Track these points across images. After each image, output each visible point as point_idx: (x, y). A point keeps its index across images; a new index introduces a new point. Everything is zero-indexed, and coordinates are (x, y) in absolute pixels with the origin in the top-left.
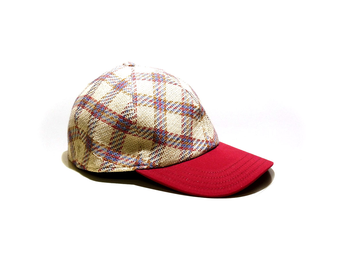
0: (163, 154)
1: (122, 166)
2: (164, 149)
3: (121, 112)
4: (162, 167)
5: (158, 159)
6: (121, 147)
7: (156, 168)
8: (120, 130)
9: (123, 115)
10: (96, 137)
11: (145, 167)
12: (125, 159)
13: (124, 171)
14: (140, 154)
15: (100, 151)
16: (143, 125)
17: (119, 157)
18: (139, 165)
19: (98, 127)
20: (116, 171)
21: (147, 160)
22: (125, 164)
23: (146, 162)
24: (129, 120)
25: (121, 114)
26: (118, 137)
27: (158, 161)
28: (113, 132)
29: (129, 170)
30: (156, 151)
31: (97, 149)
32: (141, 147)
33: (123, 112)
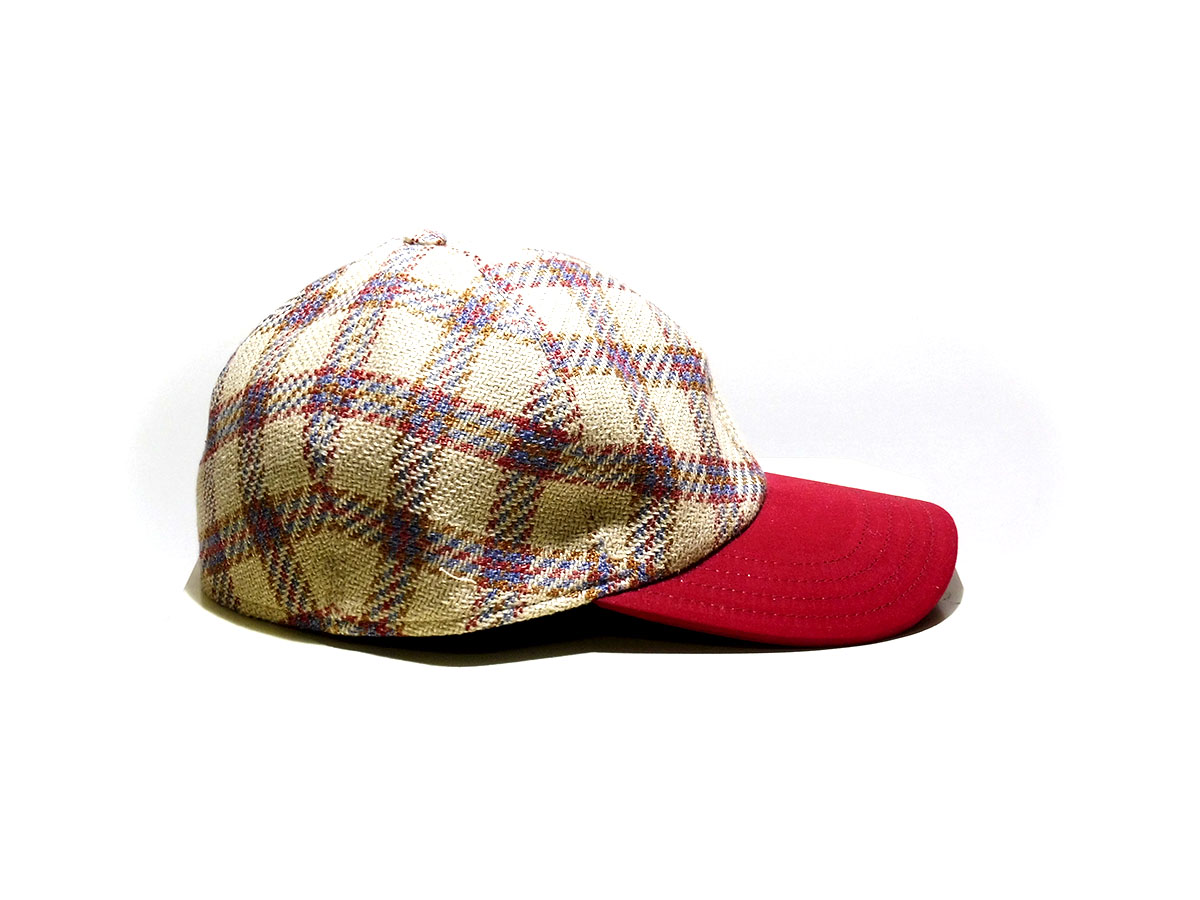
0: (675, 528)
1: (548, 595)
2: (675, 509)
3: (521, 408)
4: (675, 574)
5: (661, 549)
6: (526, 530)
7: (660, 580)
8: (524, 470)
9: (530, 416)
10: (442, 509)
11: (626, 583)
12: (549, 570)
13: (557, 610)
14: (598, 542)
15: (461, 556)
16: (602, 440)
17: (528, 568)
18: (603, 582)
19: (445, 471)
20: (531, 617)
21: (625, 560)
22: (554, 585)
23: (624, 564)
24: (557, 429)
25: (522, 415)
26: (519, 496)
27: (663, 557)
28: (501, 482)
29: (574, 606)
30: (650, 521)
31: (450, 550)
32: (593, 518)
33: (530, 406)
